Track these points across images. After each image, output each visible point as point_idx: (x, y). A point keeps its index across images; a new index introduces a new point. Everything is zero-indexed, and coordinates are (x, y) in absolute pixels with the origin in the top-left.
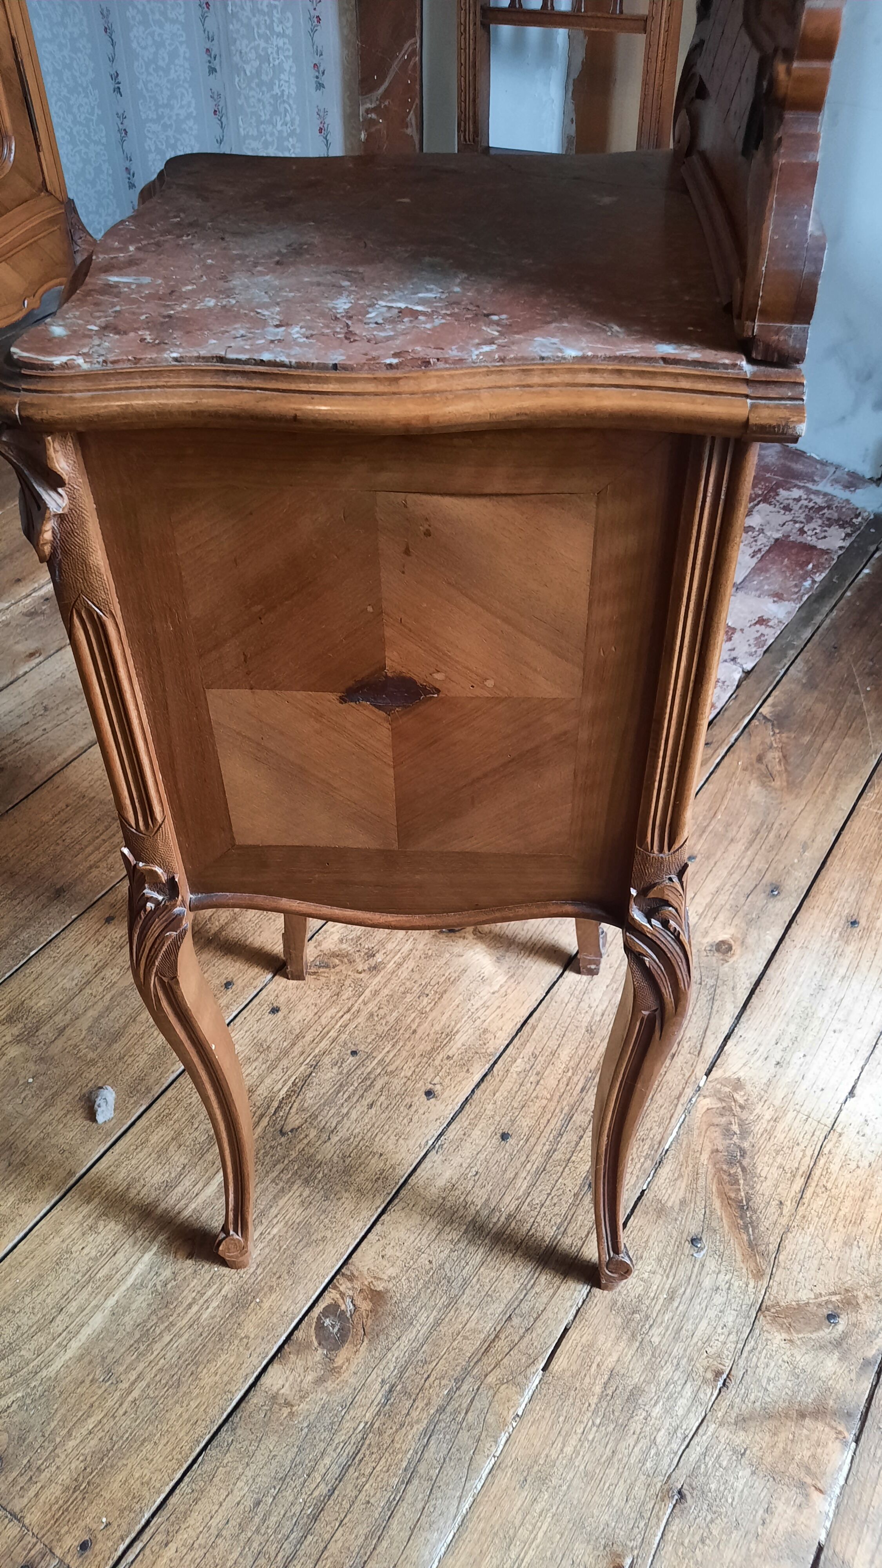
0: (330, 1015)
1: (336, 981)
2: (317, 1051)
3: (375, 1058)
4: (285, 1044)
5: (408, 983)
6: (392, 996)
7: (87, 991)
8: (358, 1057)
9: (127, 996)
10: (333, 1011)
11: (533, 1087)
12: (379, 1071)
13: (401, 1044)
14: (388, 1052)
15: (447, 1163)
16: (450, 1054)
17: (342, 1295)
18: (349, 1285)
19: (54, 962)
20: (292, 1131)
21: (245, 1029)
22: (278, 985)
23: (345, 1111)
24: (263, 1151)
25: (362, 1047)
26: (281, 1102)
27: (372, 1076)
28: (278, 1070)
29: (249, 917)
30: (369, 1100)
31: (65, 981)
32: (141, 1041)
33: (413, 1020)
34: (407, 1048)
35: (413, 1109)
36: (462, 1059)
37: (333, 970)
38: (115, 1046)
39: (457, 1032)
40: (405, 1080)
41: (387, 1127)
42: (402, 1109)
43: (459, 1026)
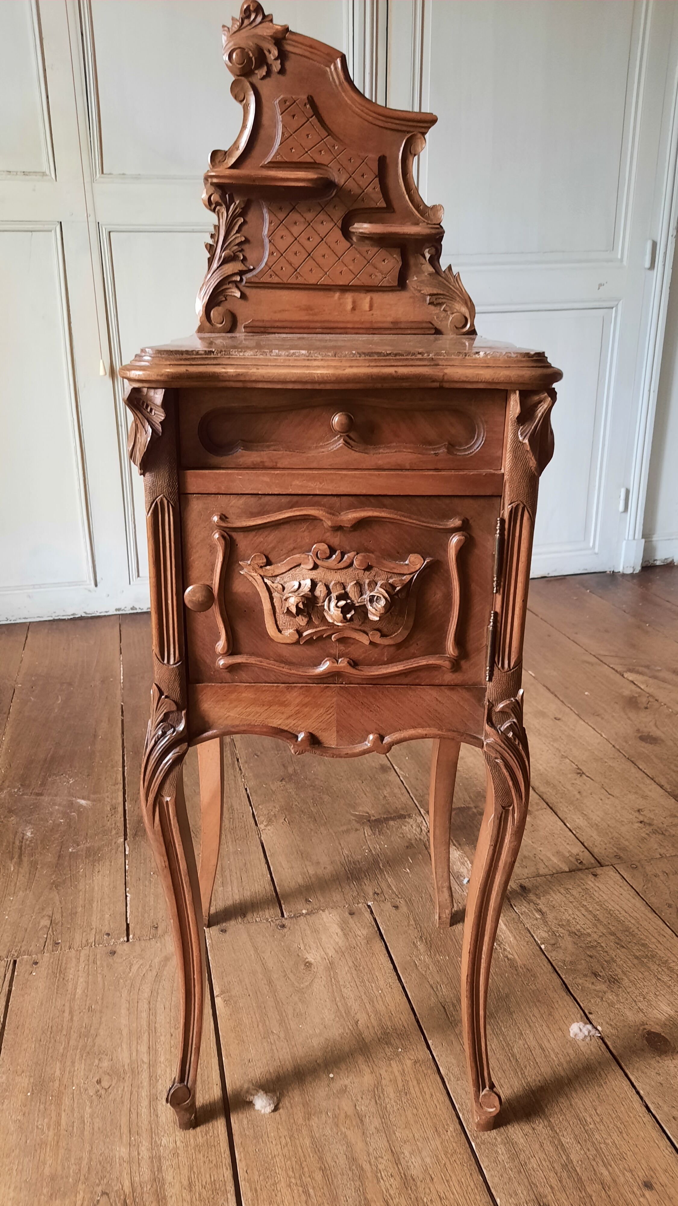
7: (388, 1156)
9: (353, 1180)
20: (98, 1201)
24: (108, 1169)
32: (294, 1160)
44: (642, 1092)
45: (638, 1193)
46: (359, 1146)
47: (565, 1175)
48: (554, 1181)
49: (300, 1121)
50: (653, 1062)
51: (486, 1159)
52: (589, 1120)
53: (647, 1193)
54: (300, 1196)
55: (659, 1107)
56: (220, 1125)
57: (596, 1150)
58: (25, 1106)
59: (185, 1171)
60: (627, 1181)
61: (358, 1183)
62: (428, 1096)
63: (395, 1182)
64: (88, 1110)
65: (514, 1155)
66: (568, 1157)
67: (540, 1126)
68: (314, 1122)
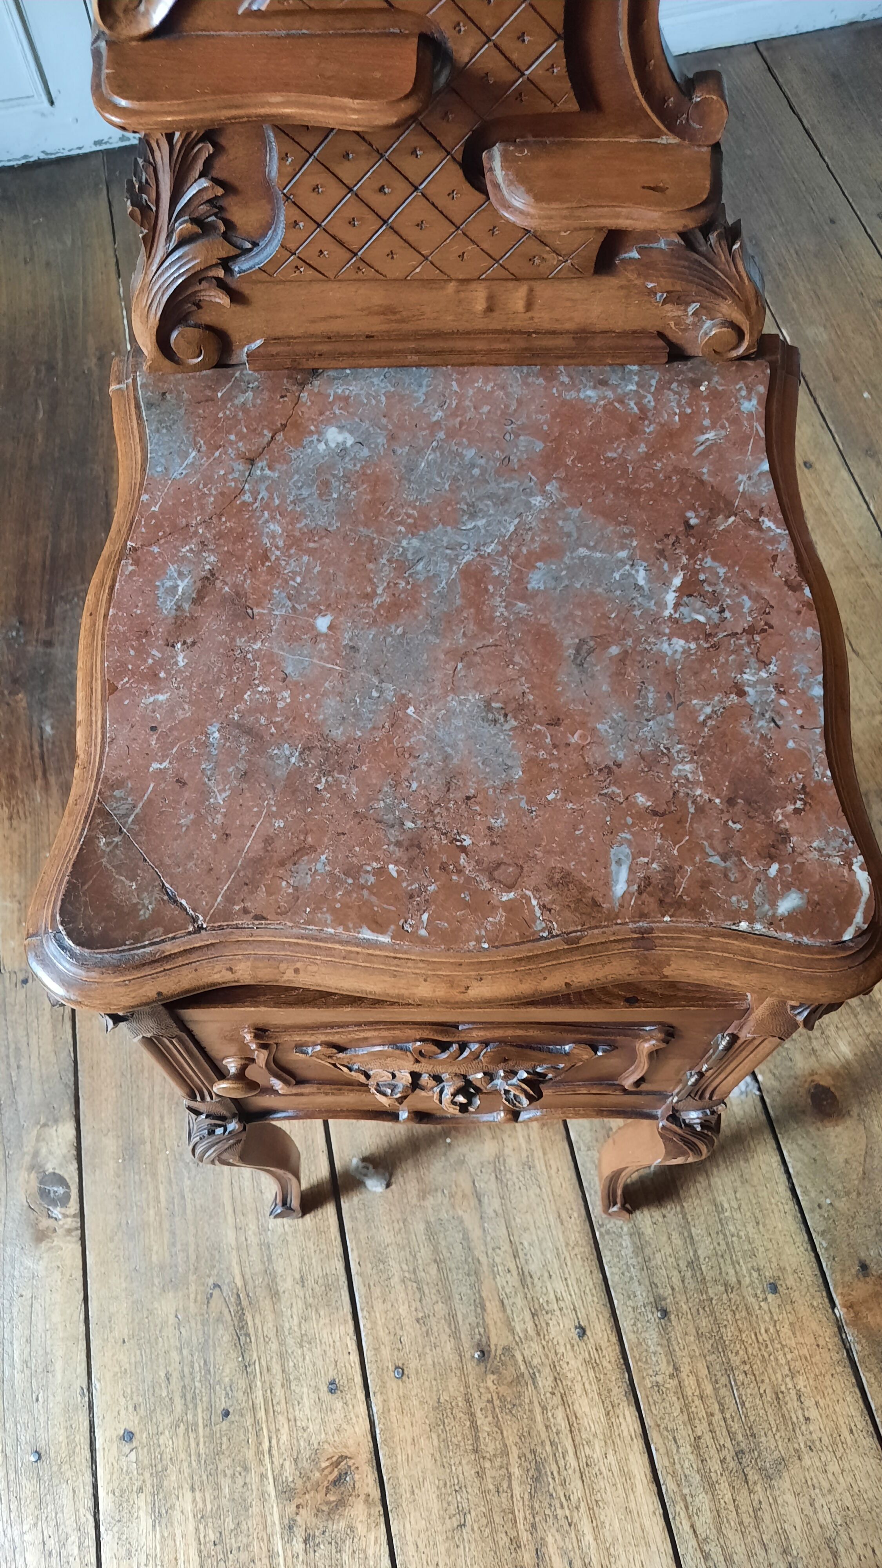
0: (282, 1431)
1: (311, 1475)
2: (259, 1384)
3: (205, 1426)
4: (291, 1364)
5: (245, 1540)
6: (247, 1510)
7: (506, 1247)
8: (219, 1412)
9: (468, 1275)
10: (284, 1438)
11: (45, 1533)
12: (190, 1417)
13: (194, 1464)
14: (198, 1444)
15: (66, 1385)
16: (142, 1496)
17: (65, 1216)
18: (66, 1226)
19: (567, 1245)
20: (211, 1295)
21: (338, 1344)
22: (357, 1417)
23: (185, 1352)
24: (217, 1257)
25: (225, 1425)
26: (242, 1309)
27: (191, 1406)
28: (272, 1334)
29: (466, 1468)
30: (174, 1380)
31: (535, 1238)
32: (408, 1249)
33: (204, 1501)
34: (185, 1464)
35: (131, 1408)
36: (128, 1501)
37: (326, 1484)
38: (422, 1227)
39: (154, 1526)
40: (160, 1429)
41: (139, 1371)
42: (141, 1399)
43: (158, 1536)
44: (791, 1170)
45: (761, 1296)
46: (476, 1234)
47: (689, 1274)
48: (676, 1281)
49: (414, 1201)
50: (812, 1130)
51: (608, 1253)
52: (726, 1206)
53: (770, 1297)
54: (414, 1293)
55: (806, 1192)
56: (330, 1210)
57: (727, 1244)
58: (118, 1176)
59: (296, 1262)
60: (752, 1282)
61: (473, 1278)
62: (553, 1171)
63: (514, 1279)
64: (187, 1182)
65: (639, 1249)
66: (695, 1251)
67: (671, 1212)
68: (430, 1202)
